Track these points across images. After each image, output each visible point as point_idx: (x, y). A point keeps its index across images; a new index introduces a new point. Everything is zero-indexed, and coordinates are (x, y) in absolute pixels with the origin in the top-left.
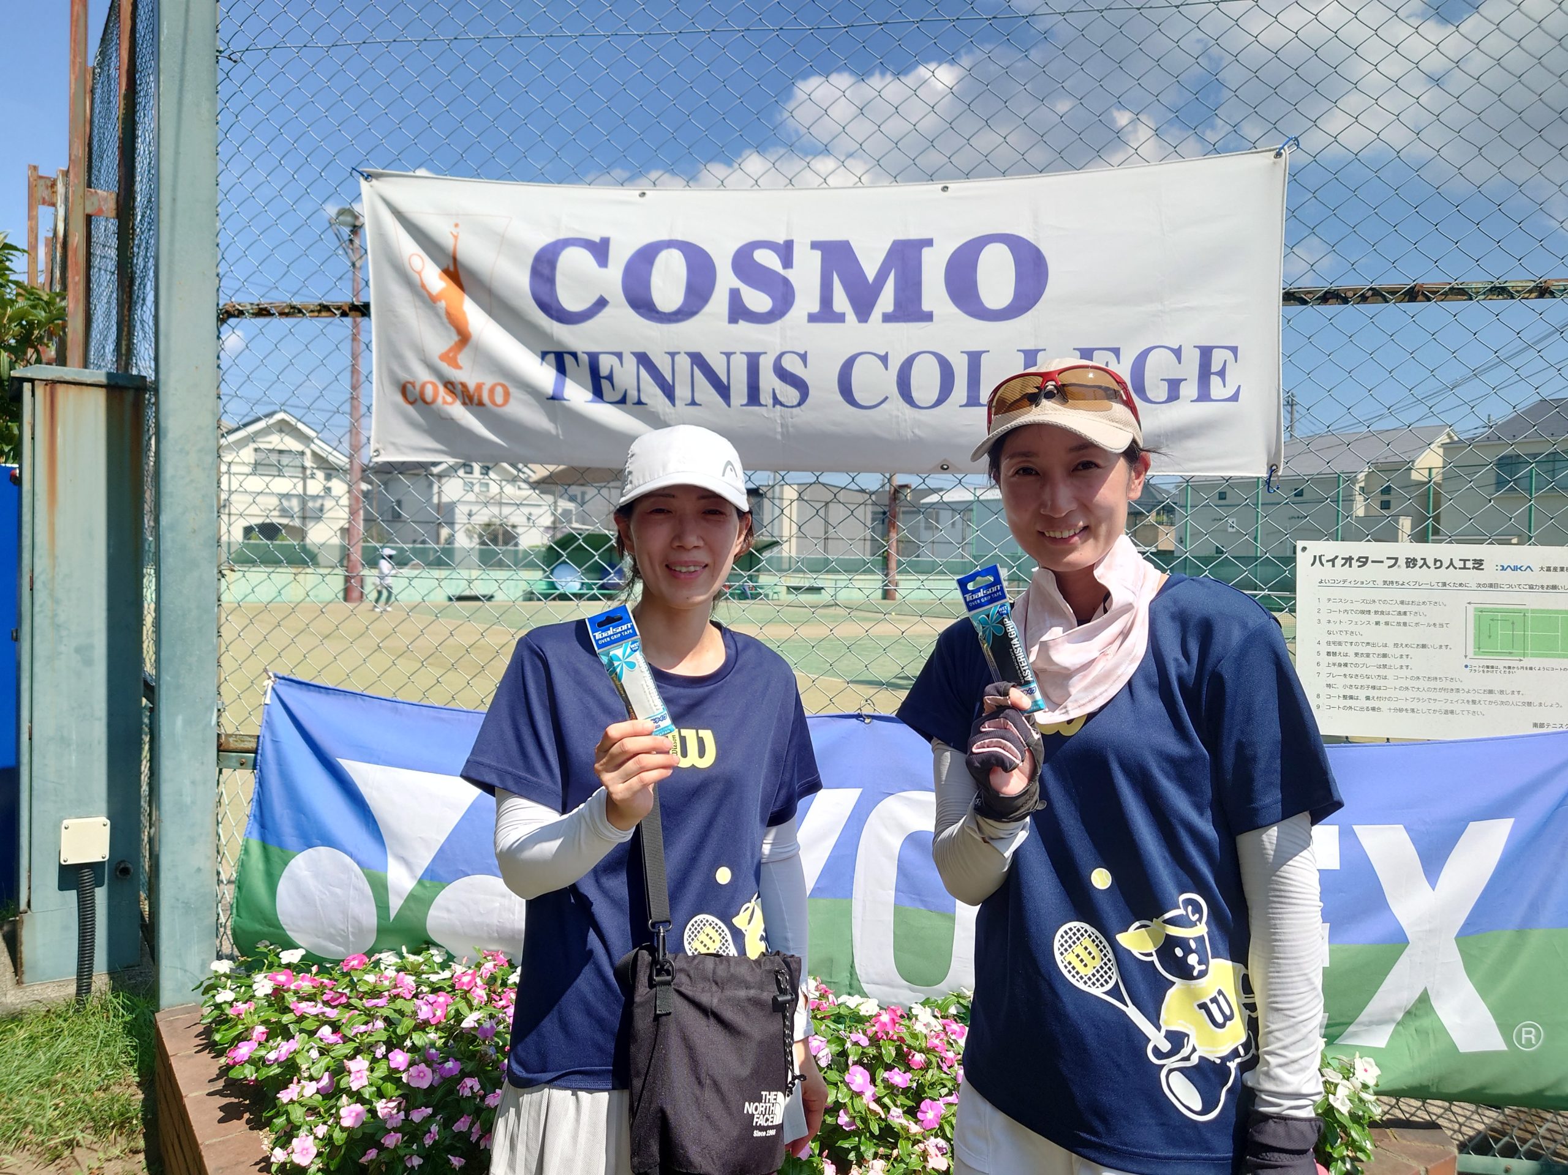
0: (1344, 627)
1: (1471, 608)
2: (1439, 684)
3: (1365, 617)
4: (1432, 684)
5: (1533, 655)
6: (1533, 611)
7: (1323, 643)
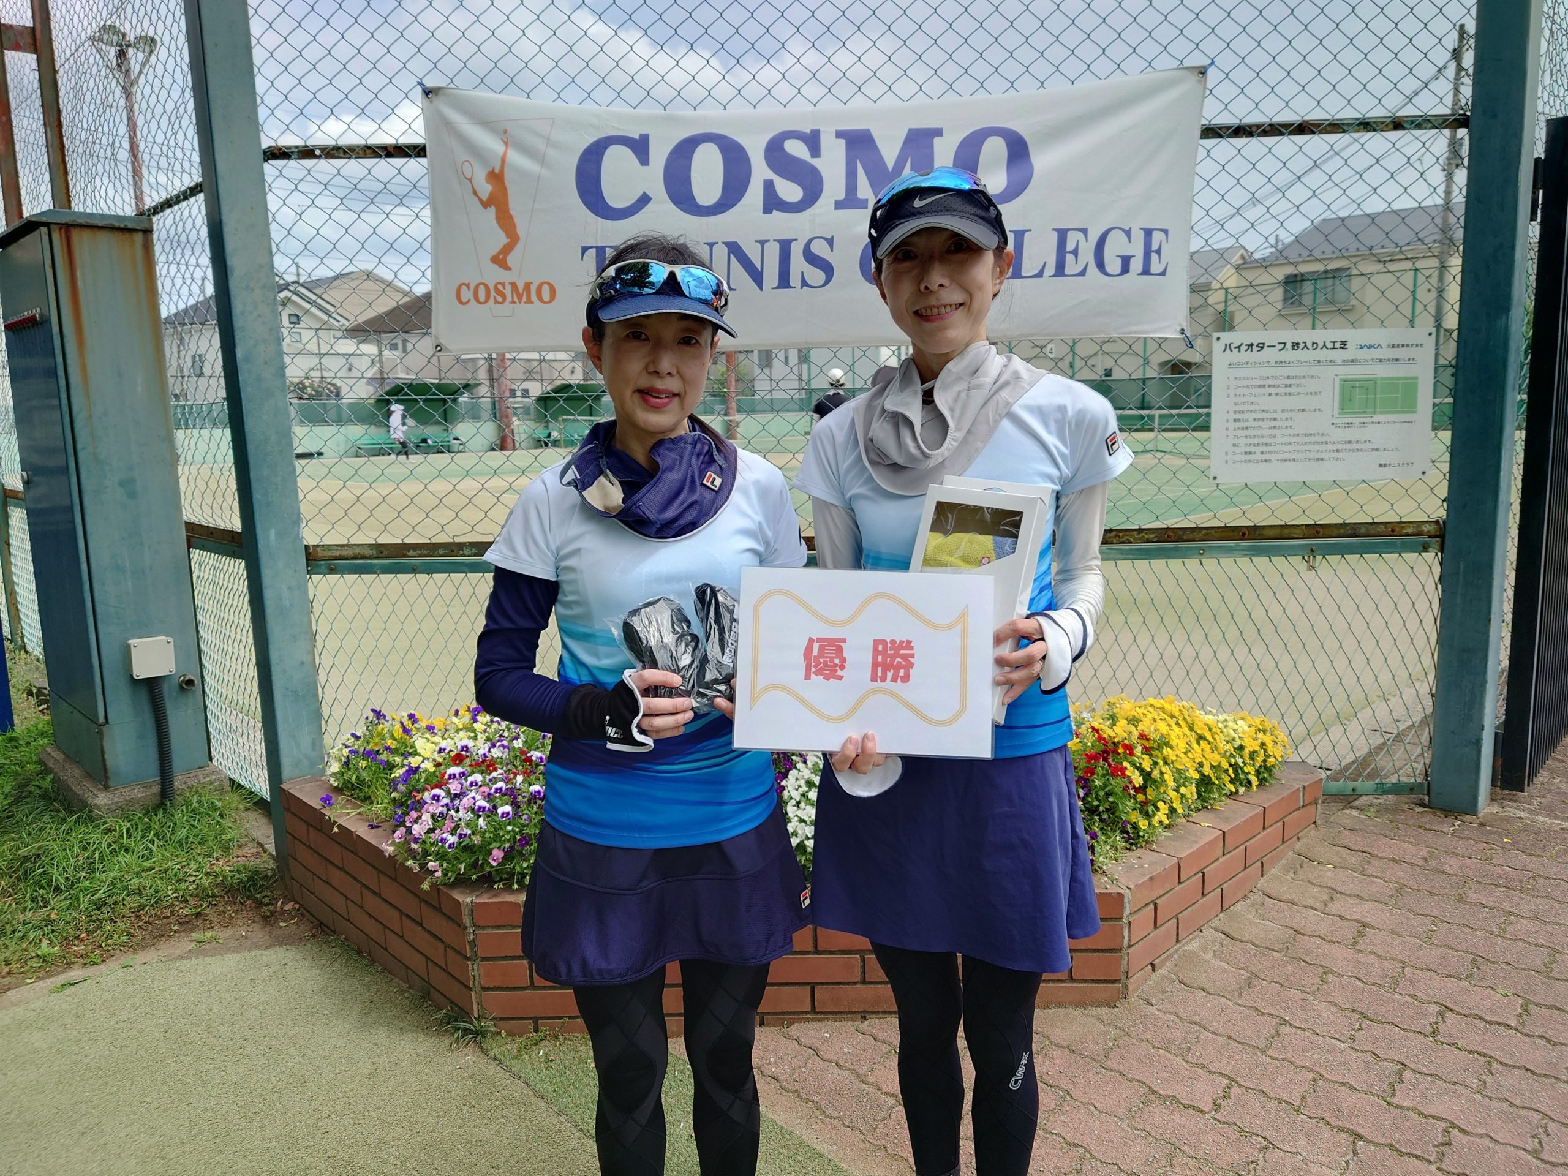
0: (1245, 399)
1: (1337, 379)
2: (1313, 439)
3: (1261, 391)
4: (1308, 439)
5: (1381, 413)
6: (1382, 379)
7: (1232, 413)
